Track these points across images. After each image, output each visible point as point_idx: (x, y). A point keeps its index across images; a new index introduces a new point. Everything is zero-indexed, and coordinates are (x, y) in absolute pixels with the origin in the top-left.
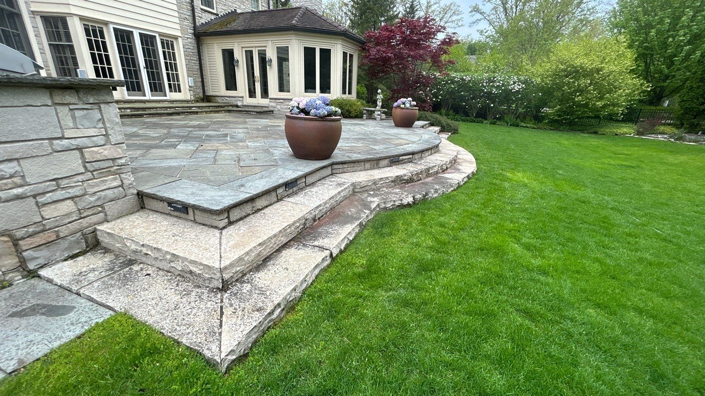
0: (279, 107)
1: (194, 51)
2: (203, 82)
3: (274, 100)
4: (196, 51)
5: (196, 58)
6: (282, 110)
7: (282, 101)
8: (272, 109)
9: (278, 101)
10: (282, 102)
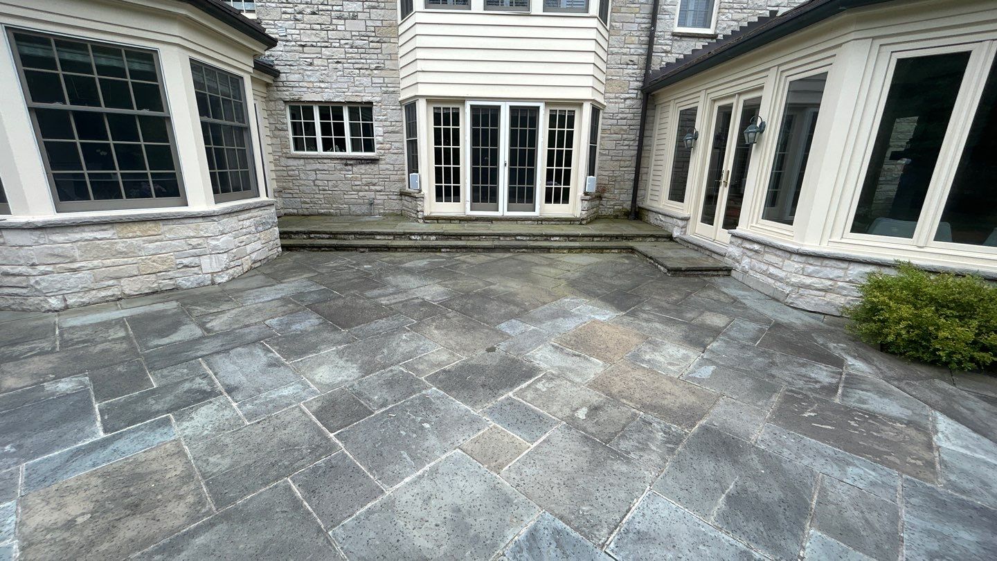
0: (746, 262)
1: (634, 122)
2: (636, 181)
3: (740, 241)
4: (638, 121)
5: (634, 135)
6: (751, 273)
7: (756, 247)
8: (728, 262)
9: (748, 245)
10: (756, 252)
